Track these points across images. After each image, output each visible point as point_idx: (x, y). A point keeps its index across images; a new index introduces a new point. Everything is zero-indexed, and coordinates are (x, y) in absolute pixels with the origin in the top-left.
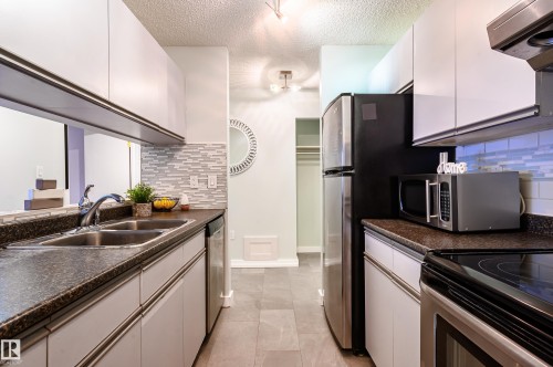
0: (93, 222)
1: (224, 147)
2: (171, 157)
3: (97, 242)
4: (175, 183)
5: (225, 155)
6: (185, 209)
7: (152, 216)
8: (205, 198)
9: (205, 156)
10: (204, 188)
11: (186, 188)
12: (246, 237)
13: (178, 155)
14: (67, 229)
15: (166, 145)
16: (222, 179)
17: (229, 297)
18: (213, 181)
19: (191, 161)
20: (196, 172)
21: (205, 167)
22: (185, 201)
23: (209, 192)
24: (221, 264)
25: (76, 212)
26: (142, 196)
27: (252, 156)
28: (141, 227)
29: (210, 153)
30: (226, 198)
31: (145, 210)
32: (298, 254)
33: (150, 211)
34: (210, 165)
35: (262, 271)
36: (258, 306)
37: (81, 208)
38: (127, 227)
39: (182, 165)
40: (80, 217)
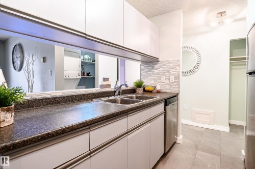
0: (119, 94)
1: (178, 61)
2: (153, 68)
3: (119, 102)
4: (155, 80)
5: (179, 65)
6: (158, 92)
7: (143, 94)
8: (168, 87)
9: (168, 66)
10: (168, 82)
11: (159, 82)
12: (193, 109)
13: (156, 67)
14: (111, 96)
15: (151, 62)
16: (177, 78)
17: (180, 139)
18: (172, 78)
19: (162, 69)
20: (164, 75)
21: (168, 72)
22: (158, 88)
23: (170, 84)
24: (175, 120)
25: (114, 90)
26: (139, 85)
27: (198, 65)
28: (137, 98)
29: (171, 65)
30: (179, 88)
31: (140, 91)
32: (230, 124)
33: (142, 92)
34: (171, 71)
35: (203, 130)
36: (197, 148)
37: (115, 89)
38: (132, 97)
39: (157, 71)
40: (115, 92)
